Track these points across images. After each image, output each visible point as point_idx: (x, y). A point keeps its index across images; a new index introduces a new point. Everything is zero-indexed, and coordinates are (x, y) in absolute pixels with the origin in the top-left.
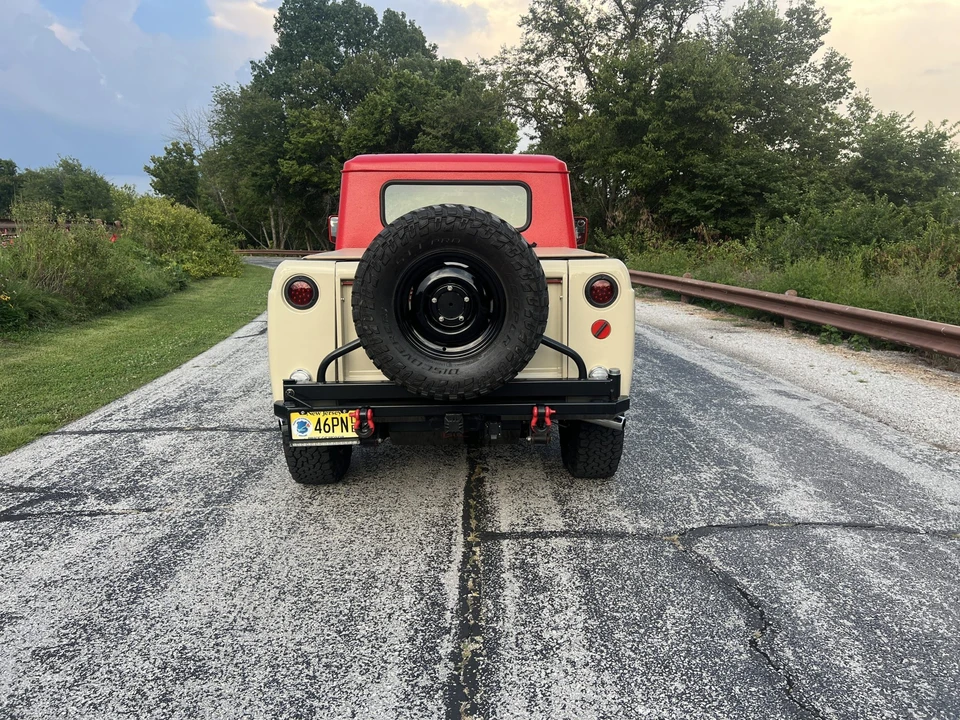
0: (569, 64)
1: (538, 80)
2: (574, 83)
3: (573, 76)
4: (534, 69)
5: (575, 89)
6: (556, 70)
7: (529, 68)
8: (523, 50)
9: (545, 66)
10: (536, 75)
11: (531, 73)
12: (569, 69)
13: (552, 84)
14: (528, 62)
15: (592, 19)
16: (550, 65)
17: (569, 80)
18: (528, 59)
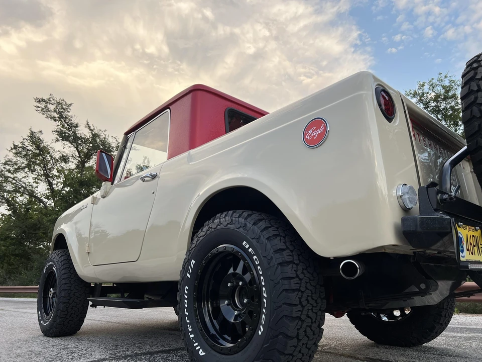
0: (36, 176)
1: (14, 182)
2: (37, 187)
3: (37, 183)
4: (12, 176)
5: (37, 191)
6: (27, 178)
7: (9, 175)
8: (5, 164)
9: (20, 175)
10: (13, 179)
11: (10, 178)
12: (36, 178)
13: (24, 185)
14: (9, 171)
15: (57, 155)
16: (24, 175)
17: (35, 185)
18: (9, 169)
